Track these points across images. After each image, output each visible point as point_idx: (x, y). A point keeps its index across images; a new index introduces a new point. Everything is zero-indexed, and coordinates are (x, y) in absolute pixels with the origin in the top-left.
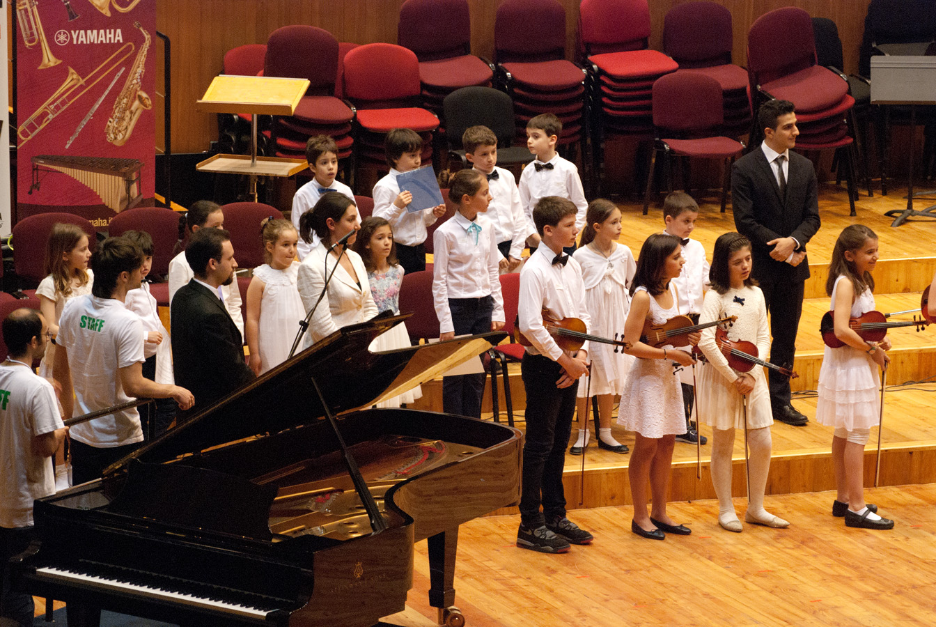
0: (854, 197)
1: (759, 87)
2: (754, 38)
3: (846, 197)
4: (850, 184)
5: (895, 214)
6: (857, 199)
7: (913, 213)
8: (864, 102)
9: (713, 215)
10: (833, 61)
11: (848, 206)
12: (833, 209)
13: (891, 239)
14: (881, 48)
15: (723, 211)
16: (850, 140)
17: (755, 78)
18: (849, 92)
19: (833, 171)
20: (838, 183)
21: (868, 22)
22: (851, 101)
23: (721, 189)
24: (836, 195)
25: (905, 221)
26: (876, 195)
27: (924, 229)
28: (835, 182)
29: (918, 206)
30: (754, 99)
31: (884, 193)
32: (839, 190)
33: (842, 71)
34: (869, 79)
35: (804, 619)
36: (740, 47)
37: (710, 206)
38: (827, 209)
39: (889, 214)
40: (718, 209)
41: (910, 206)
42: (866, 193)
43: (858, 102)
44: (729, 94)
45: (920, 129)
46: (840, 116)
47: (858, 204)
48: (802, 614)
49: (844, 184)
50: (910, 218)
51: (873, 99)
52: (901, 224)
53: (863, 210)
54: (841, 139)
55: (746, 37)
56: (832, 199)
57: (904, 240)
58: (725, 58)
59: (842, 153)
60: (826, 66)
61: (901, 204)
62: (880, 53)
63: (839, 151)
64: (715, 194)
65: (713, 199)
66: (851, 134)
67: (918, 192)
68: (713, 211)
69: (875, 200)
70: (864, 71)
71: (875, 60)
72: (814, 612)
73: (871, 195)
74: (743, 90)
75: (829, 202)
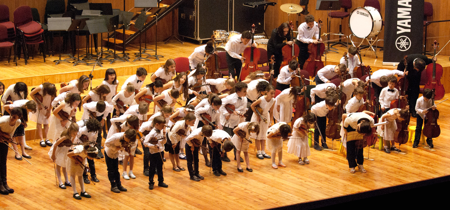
0: (45, 57)
1: (17, 27)
2: (15, 14)
3: (42, 57)
4: (44, 54)
5: (56, 61)
6: (46, 58)
7: (61, 61)
8: (46, 31)
9: (6, 63)
10: (37, 19)
11: (43, 59)
12: (39, 60)
13: (56, 68)
14: (50, 16)
15: (9, 62)
16: (43, 41)
17: (16, 25)
18: (42, 28)
19: (39, 50)
20: (40, 53)
21: (46, 9)
22: (42, 31)
23: (8, 56)
24: (40, 57)
25: (59, 63)
26: (51, 56)
27: (64, 65)
28: (39, 53)
29: (62, 59)
30: (16, 31)
31: (53, 56)
32: (41, 55)
33: (40, 22)
34: (47, 24)
35: (36, 175)
36: (12, 16)
37: (6, 61)
38: (38, 61)
39: (54, 61)
40: (8, 62)
41: (60, 59)
42: (48, 56)
43: (44, 31)
44: (9, 30)
45: (62, 38)
46: (40, 35)
47: (46, 59)
48: (35, 173)
49: (42, 53)
50: (60, 62)
51: (49, 30)
52: (58, 64)
53: (47, 60)
54: (40, 41)
55: (13, 13)
56: (39, 58)
57: (59, 68)
58: (7, 20)
59: (41, 45)
60: (36, 21)
61: (58, 59)
62: (50, 17)
63: (40, 44)
64: (6, 58)
65: (6, 59)
66: (43, 40)
67: (62, 55)
68: (6, 62)
69: (51, 58)
70: (46, 22)
71: (48, 19)
72: (39, 173)
73: (49, 56)
74: (13, 28)
75: (38, 59)
